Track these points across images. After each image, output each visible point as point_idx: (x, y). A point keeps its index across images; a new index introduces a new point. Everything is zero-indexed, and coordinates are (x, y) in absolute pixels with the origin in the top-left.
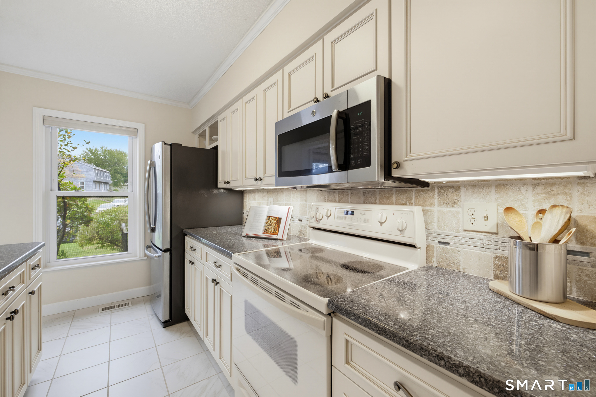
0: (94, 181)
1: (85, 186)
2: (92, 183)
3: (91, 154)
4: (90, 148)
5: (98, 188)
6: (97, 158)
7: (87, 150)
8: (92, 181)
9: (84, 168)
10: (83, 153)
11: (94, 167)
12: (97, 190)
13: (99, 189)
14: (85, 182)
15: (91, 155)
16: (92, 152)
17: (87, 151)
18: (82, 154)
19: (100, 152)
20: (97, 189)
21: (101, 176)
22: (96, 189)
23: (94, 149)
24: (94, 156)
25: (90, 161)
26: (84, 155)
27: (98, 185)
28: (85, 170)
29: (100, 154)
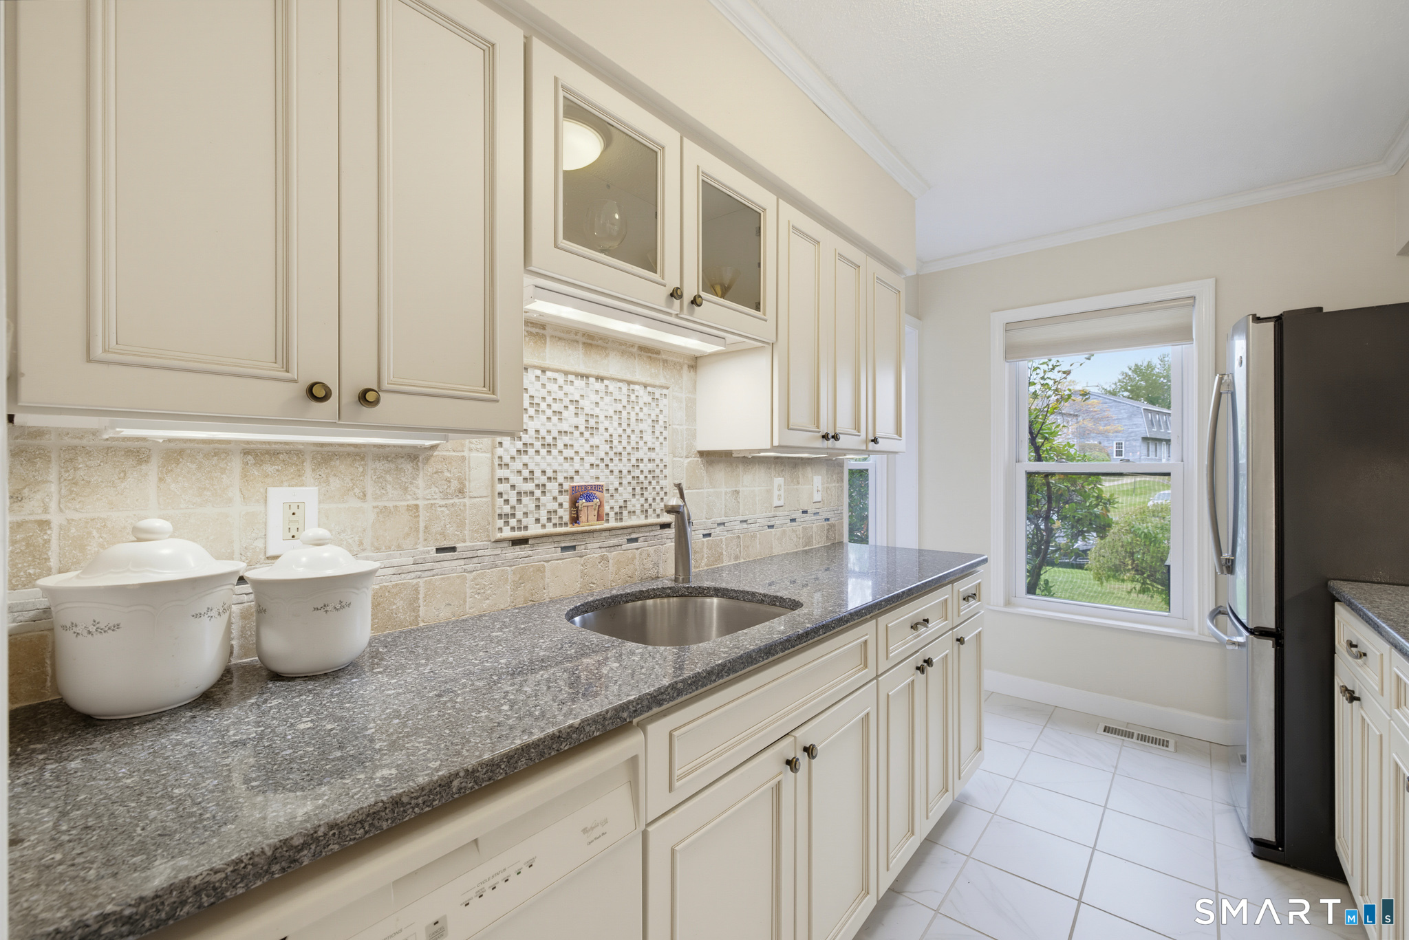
0: (1145, 439)
1: (1125, 450)
2: (1139, 443)
3: (1138, 377)
4: (1136, 365)
5: (1154, 453)
6: (1151, 384)
7: (1130, 369)
8: (1140, 439)
9: (1123, 411)
10: (1121, 377)
11: (1146, 406)
12: (1152, 459)
13: (1156, 456)
14: (1126, 441)
15: (1138, 380)
16: (1141, 373)
17: (1130, 373)
18: (1120, 381)
19: (1157, 371)
20: (1152, 455)
21: (1160, 426)
22: (1148, 456)
23: (1145, 364)
24: (1146, 382)
25: (1135, 394)
26: (1123, 382)
27: (1154, 447)
28: (1125, 416)
29: (1158, 375)
